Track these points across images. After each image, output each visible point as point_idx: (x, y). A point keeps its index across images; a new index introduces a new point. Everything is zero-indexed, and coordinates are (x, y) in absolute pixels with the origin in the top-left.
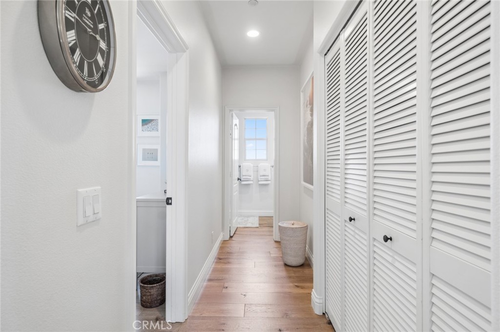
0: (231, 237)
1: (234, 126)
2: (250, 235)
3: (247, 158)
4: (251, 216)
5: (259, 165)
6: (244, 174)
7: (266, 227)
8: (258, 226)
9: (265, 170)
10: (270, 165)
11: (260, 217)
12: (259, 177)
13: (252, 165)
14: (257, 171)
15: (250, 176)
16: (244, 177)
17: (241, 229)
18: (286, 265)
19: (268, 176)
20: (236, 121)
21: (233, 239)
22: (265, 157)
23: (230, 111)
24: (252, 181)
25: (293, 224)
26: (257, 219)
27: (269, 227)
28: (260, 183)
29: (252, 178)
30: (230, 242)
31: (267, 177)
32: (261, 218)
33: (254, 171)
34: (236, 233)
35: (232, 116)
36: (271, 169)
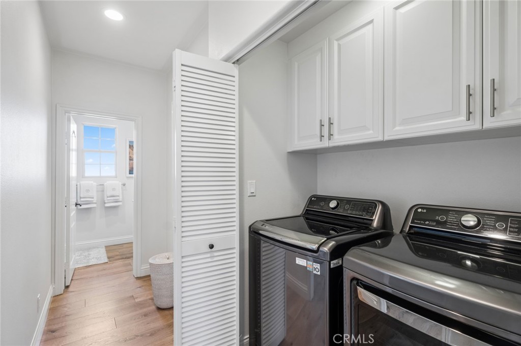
0: (67, 287)
1: (71, 133)
2: (98, 276)
3: (87, 174)
4: (94, 248)
5: (105, 184)
6: (82, 196)
7: (119, 259)
8: (106, 260)
9: (114, 189)
10: (120, 183)
11: (106, 247)
12: (106, 199)
13: (95, 184)
14: (103, 191)
15: (93, 198)
16: (82, 200)
17: (82, 270)
18: (159, 309)
19: (118, 196)
20: (73, 127)
21: (70, 289)
22: (113, 174)
23: (66, 112)
24: (96, 203)
25: (168, 258)
26: (103, 250)
27: (123, 258)
28: (107, 205)
29: (95, 200)
30: (66, 295)
31: (118, 198)
32: (109, 249)
33: (97, 191)
34: (73, 278)
35: (69, 120)
36: (122, 188)
